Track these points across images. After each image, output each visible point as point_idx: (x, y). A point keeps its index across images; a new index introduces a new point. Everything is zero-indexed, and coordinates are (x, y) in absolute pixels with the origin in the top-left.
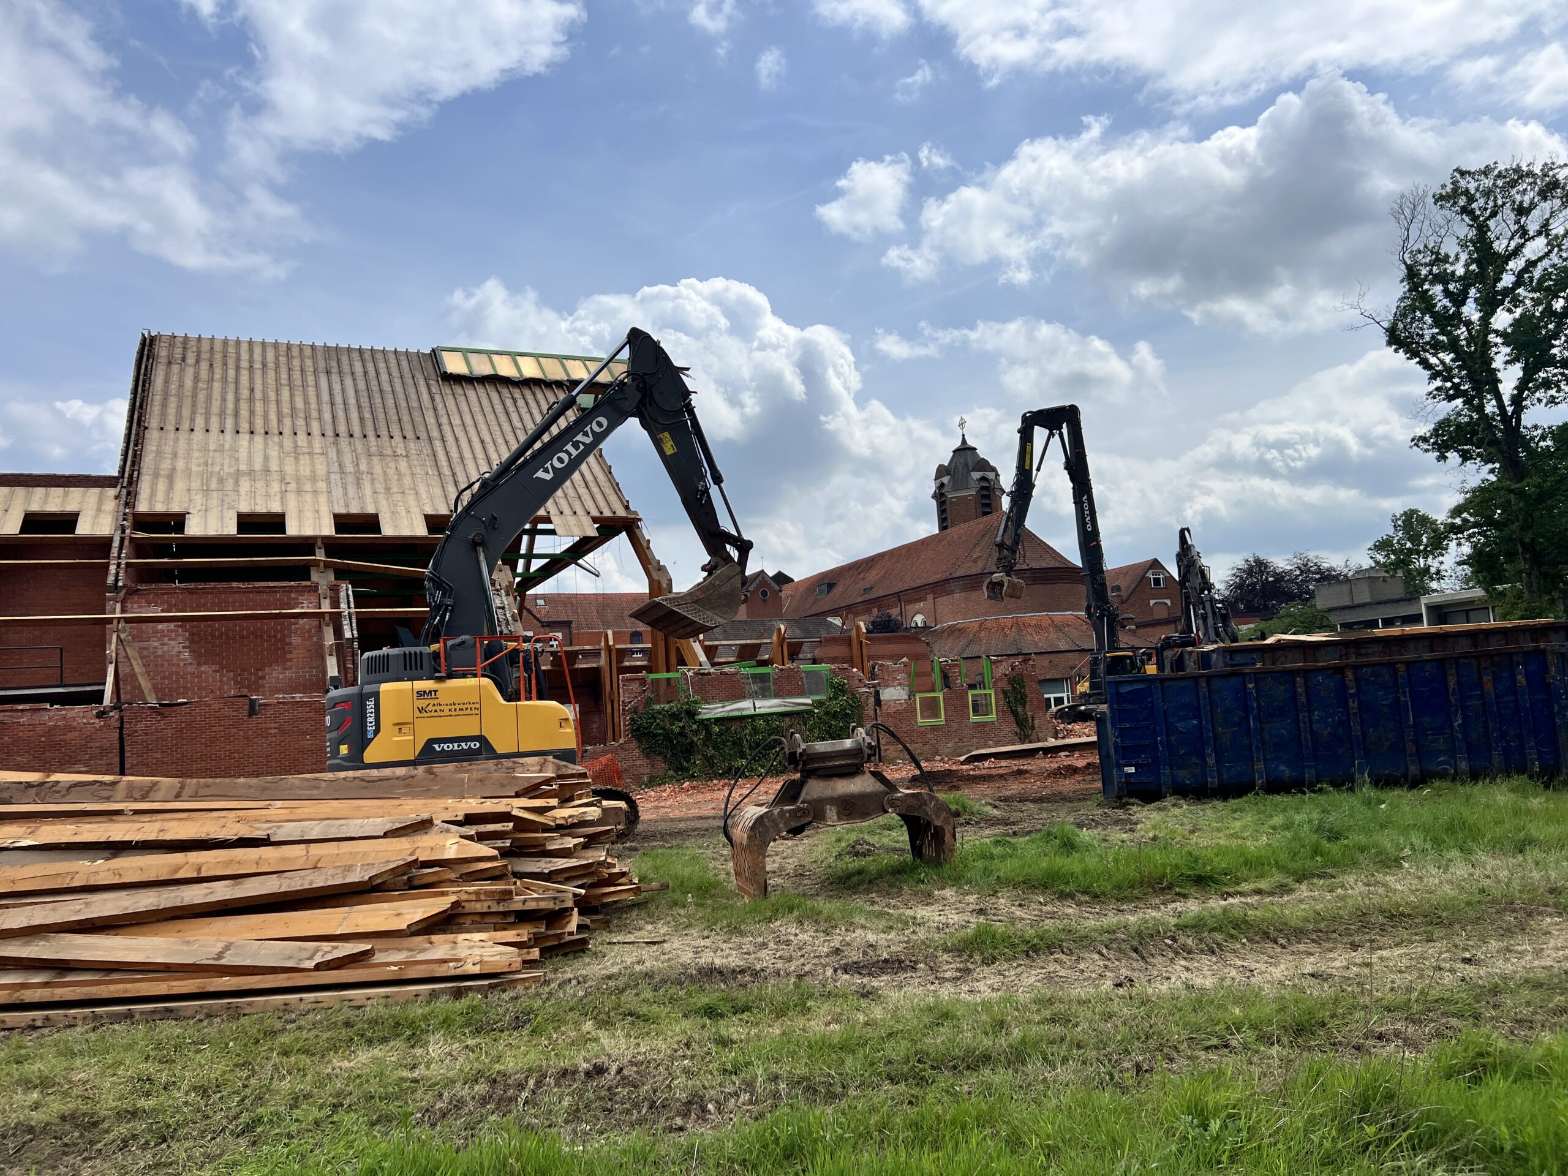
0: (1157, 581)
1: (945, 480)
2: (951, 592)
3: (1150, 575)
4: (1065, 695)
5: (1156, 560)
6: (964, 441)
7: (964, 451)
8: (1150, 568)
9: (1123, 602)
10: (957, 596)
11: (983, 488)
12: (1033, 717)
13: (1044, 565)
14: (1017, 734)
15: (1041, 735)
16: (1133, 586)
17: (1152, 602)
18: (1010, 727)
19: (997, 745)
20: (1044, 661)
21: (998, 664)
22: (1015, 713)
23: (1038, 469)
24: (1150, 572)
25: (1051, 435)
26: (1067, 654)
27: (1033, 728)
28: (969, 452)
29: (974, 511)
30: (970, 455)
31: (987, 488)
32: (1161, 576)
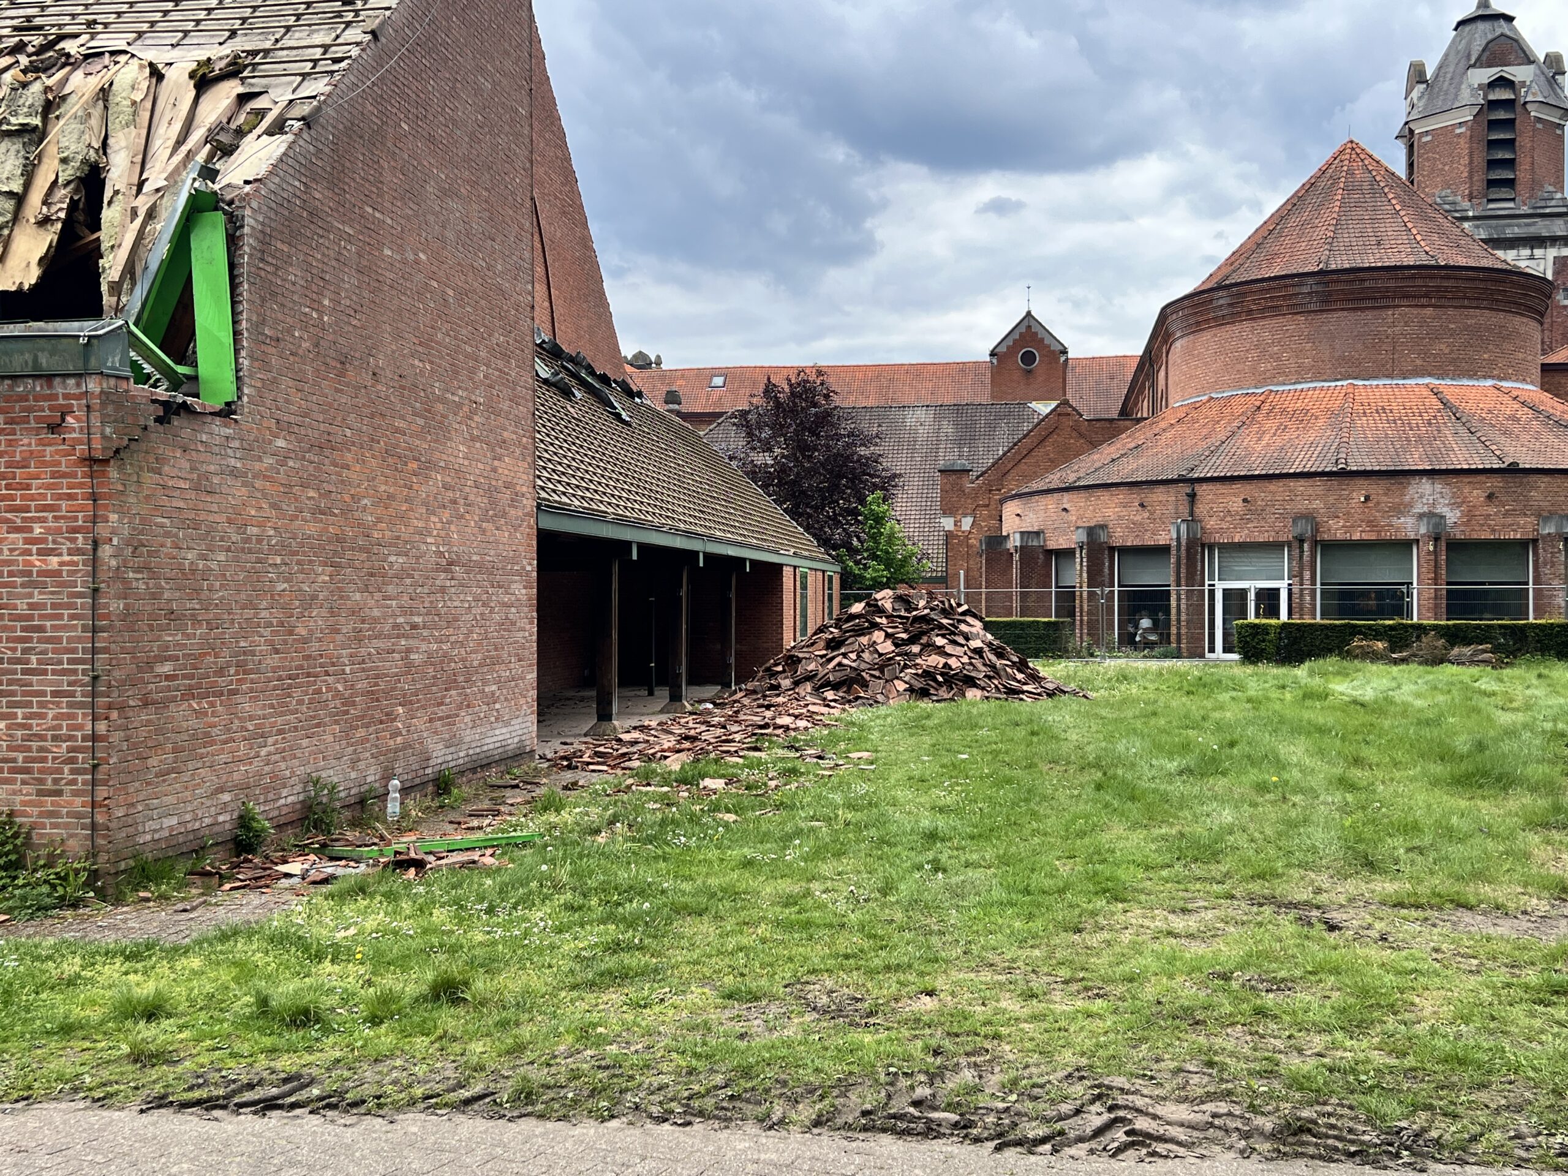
7: (1480, 22)
28: (1481, 26)
29: (1465, 160)
30: (1483, 33)
31: (1509, 104)
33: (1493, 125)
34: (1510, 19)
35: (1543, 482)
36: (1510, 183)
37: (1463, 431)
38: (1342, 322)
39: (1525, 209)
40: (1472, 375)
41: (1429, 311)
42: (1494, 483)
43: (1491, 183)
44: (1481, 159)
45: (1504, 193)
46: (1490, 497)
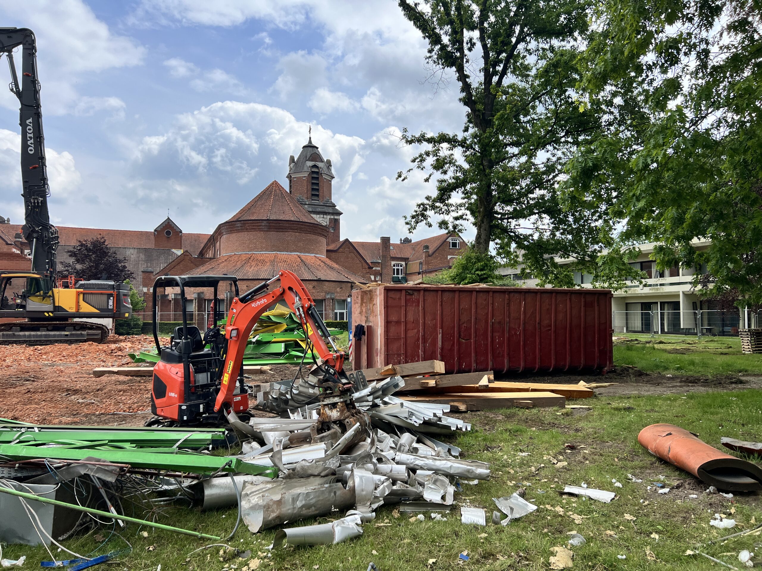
1: (292, 166)
3: (450, 240)
6: (310, 142)
8: (450, 236)
9: (429, 256)
11: (313, 172)
16: (438, 247)
17: (449, 257)
24: (450, 238)
28: (310, 149)
29: (306, 187)
30: (310, 151)
31: (317, 173)
32: (458, 241)
33: (313, 178)
34: (317, 148)
35: (327, 283)
36: (318, 196)
37: (307, 269)
38: (273, 235)
39: (322, 204)
40: (309, 252)
41: (297, 234)
42: (315, 283)
43: (313, 195)
44: (310, 187)
45: (316, 198)
46: (314, 287)
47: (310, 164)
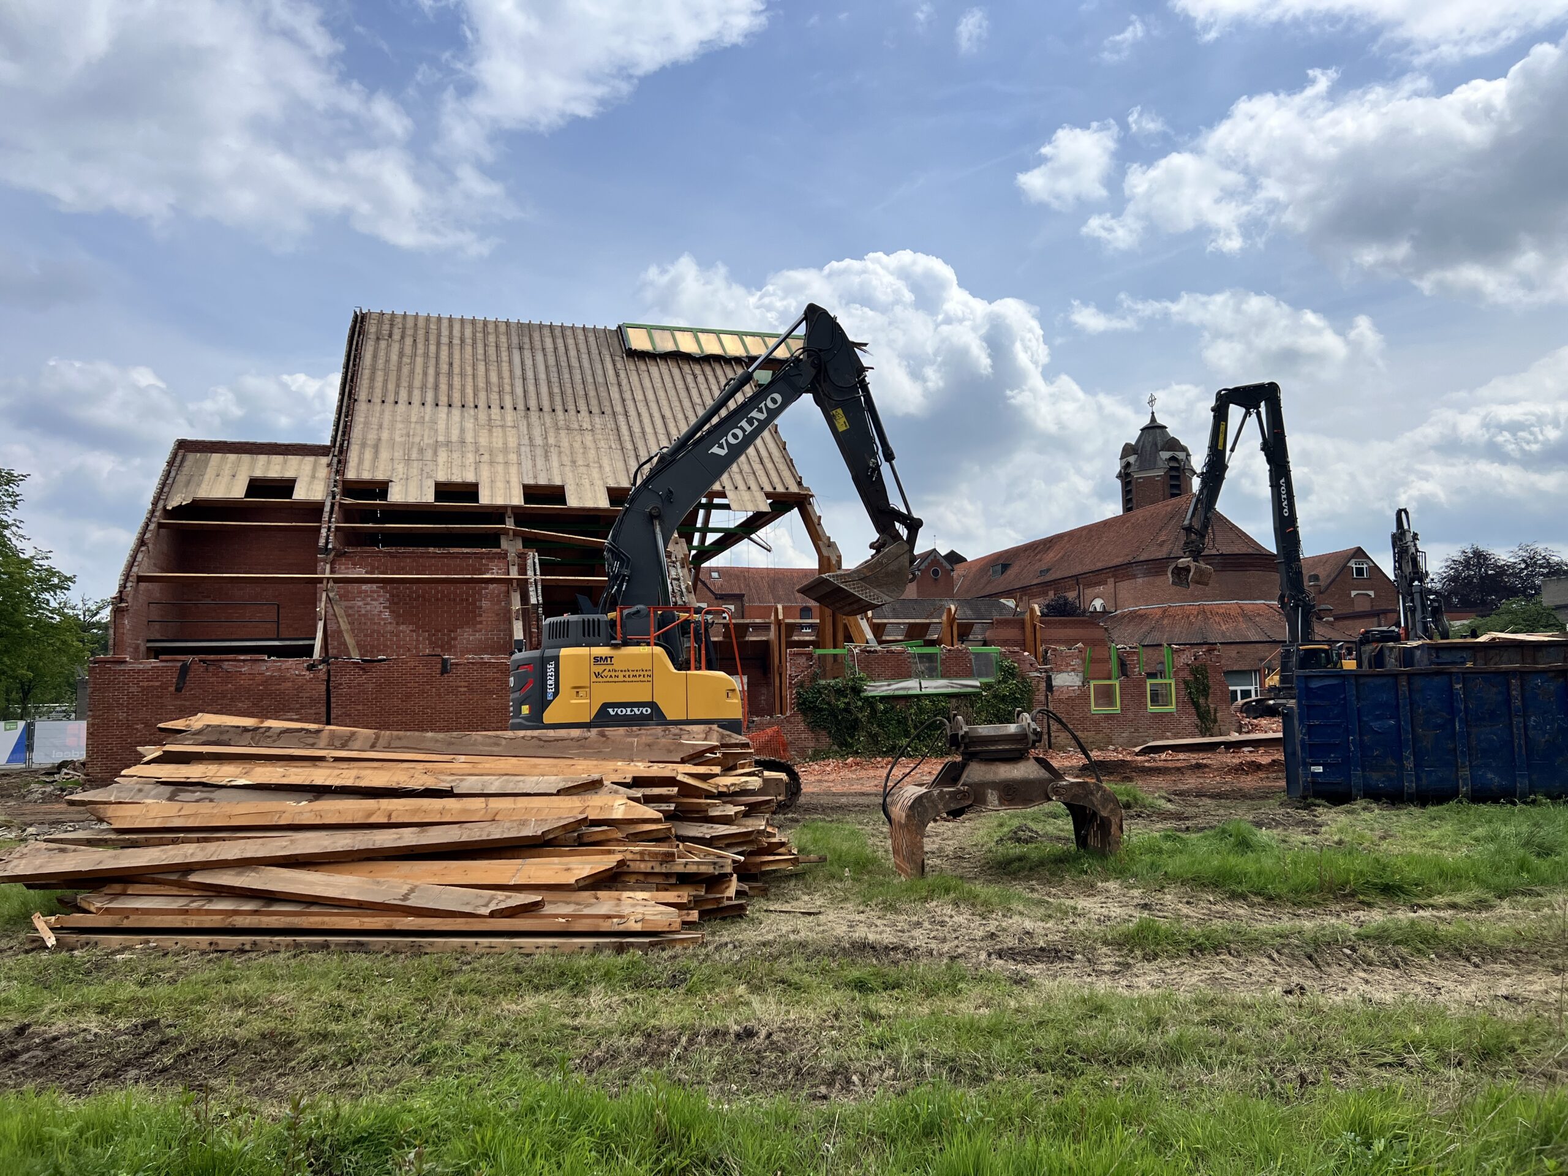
0: (1360, 571)
1: (1132, 459)
2: (1134, 577)
3: (1352, 564)
4: (1252, 688)
5: (1359, 549)
6: (1153, 419)
7: (1153, 429)
8: (1353, 557)
9: (1321, 593)
10: (1140, 580)
11: (1172, 468)
12: (1216, 710)
13: (1237, 552)
14: (1197, 726)
15: (1223, 728)
16: (1333, 576)
17: (1353, 593)
18: (1190, 719)
19: (1175, 737)
20: (1232, 651)
21: (1180, 654)
22: (1196, 705)
23: (1232, 450)
24: (1353, 561)
25: (1248, 414)
26: (1257, 645)
27: (1215, 721)
31: (1177, 469)
32: (1365, 566)
44: (1168, 492)
47: (1165, 455)
